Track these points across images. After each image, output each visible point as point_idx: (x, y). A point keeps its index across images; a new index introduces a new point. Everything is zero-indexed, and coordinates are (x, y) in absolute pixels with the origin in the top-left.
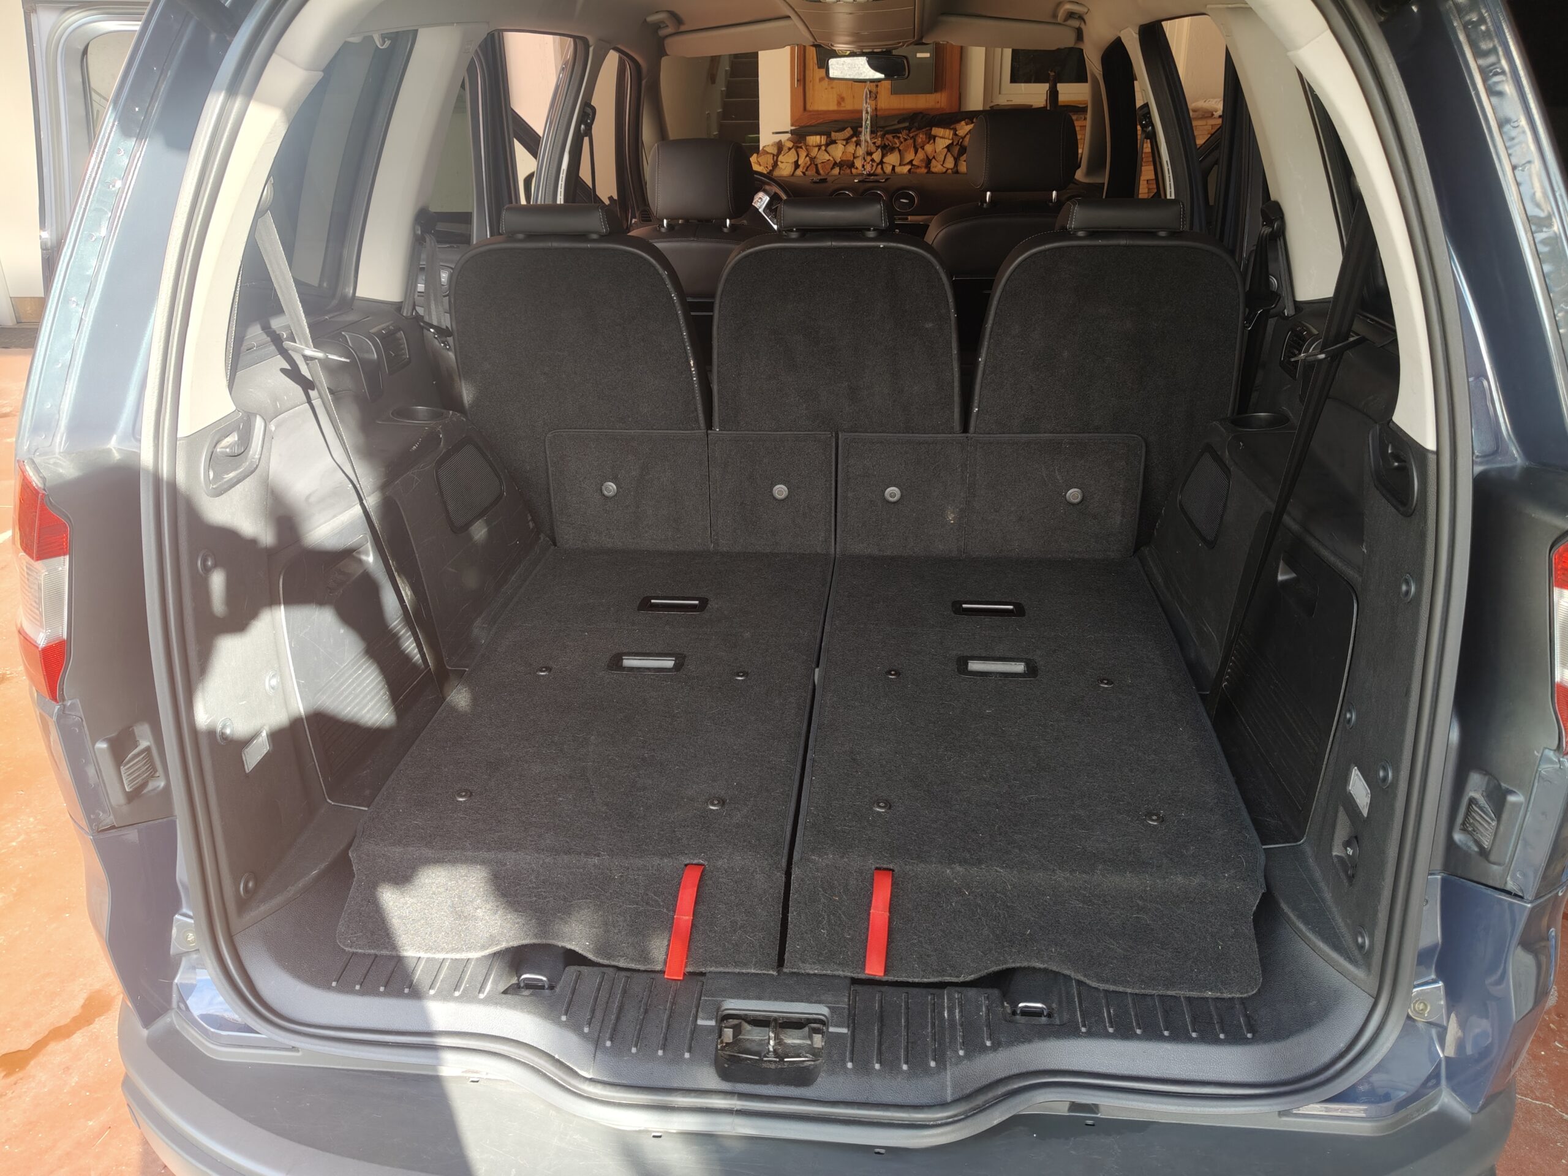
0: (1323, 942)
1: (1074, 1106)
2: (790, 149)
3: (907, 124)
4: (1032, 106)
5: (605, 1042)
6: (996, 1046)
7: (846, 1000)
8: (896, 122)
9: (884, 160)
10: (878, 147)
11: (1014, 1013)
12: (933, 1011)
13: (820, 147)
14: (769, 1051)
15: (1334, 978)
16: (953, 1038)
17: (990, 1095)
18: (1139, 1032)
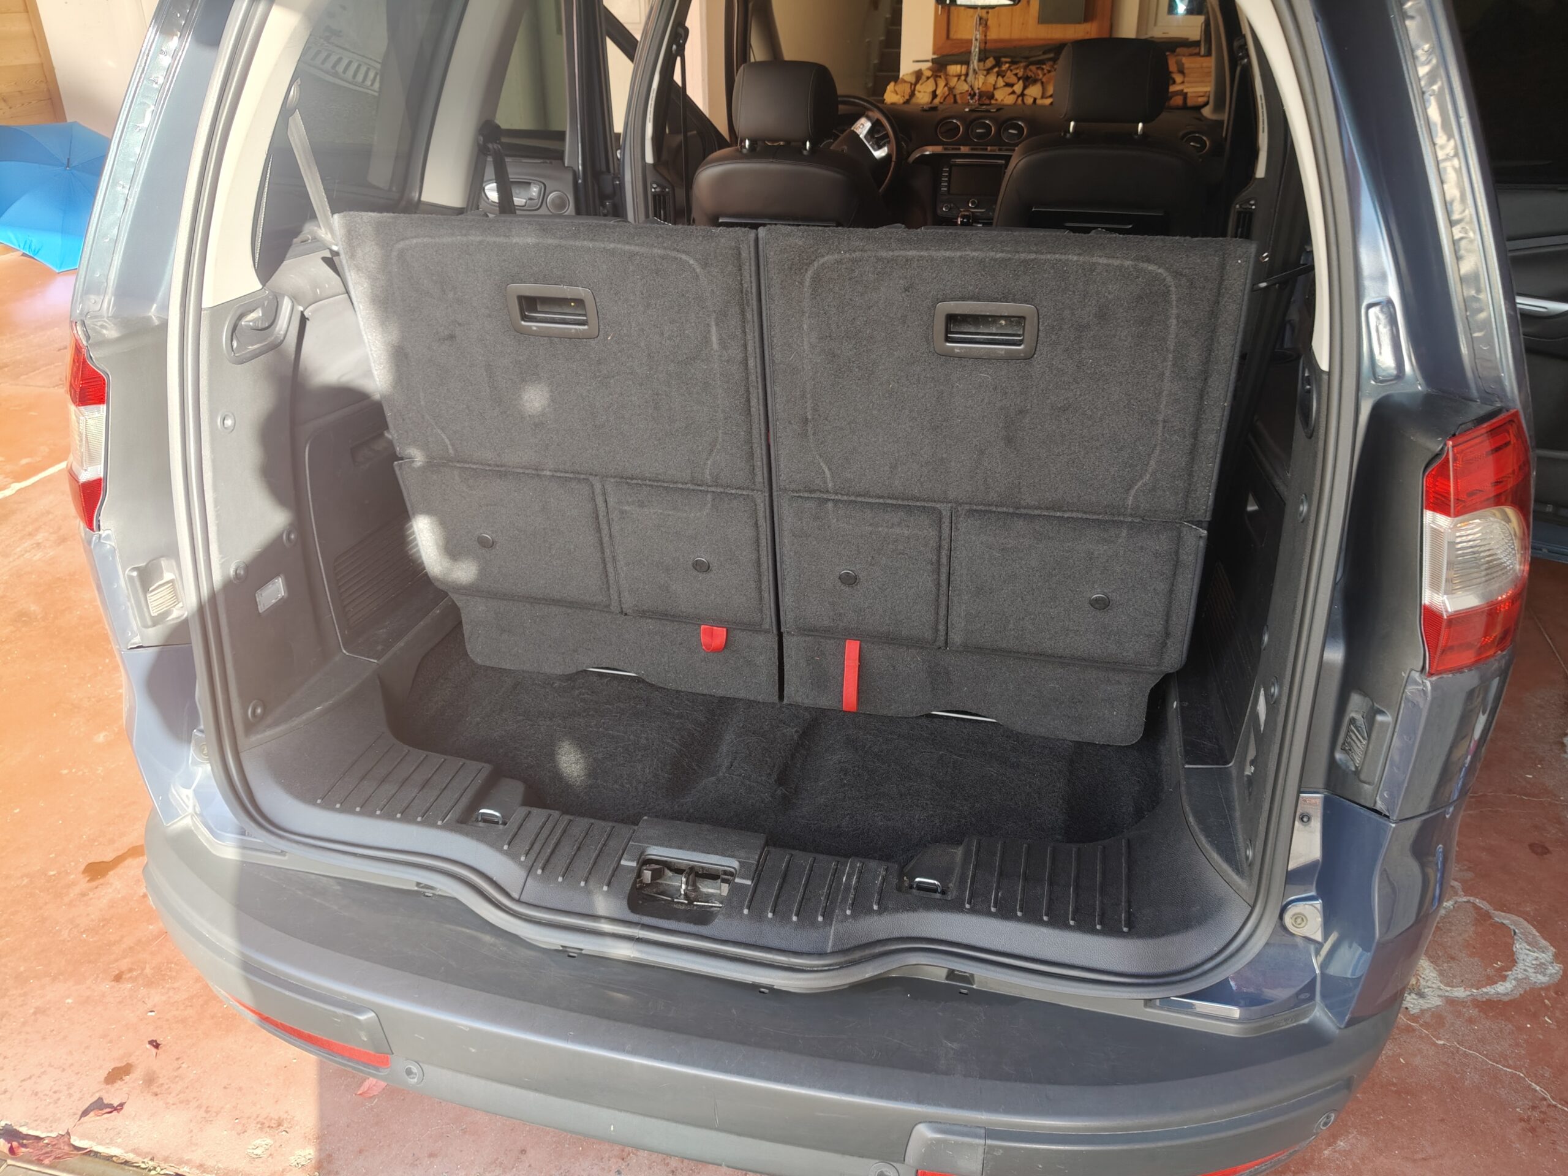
0: (1217, 853)
1: (951, 974)
2: (928, 78)
3: (1052, 55)
4: (1187, 39)
5: (537, 870)
6: (883, 910)
7: (757, 857)
8: (1041, 53)
9: (1026, 92)
10: (1019, 79)
11: (911, 887)
12: (834, 875)
13: (959, 76)
14: (681, 894)
15: (1220, 887)
16: (844, 900)
17: (867, 952)
18: (1019, 914)
